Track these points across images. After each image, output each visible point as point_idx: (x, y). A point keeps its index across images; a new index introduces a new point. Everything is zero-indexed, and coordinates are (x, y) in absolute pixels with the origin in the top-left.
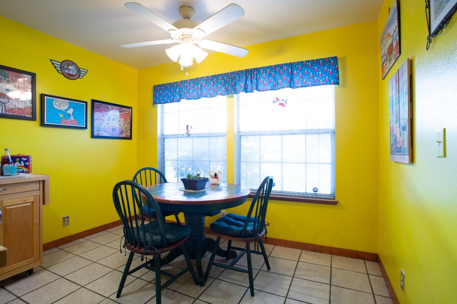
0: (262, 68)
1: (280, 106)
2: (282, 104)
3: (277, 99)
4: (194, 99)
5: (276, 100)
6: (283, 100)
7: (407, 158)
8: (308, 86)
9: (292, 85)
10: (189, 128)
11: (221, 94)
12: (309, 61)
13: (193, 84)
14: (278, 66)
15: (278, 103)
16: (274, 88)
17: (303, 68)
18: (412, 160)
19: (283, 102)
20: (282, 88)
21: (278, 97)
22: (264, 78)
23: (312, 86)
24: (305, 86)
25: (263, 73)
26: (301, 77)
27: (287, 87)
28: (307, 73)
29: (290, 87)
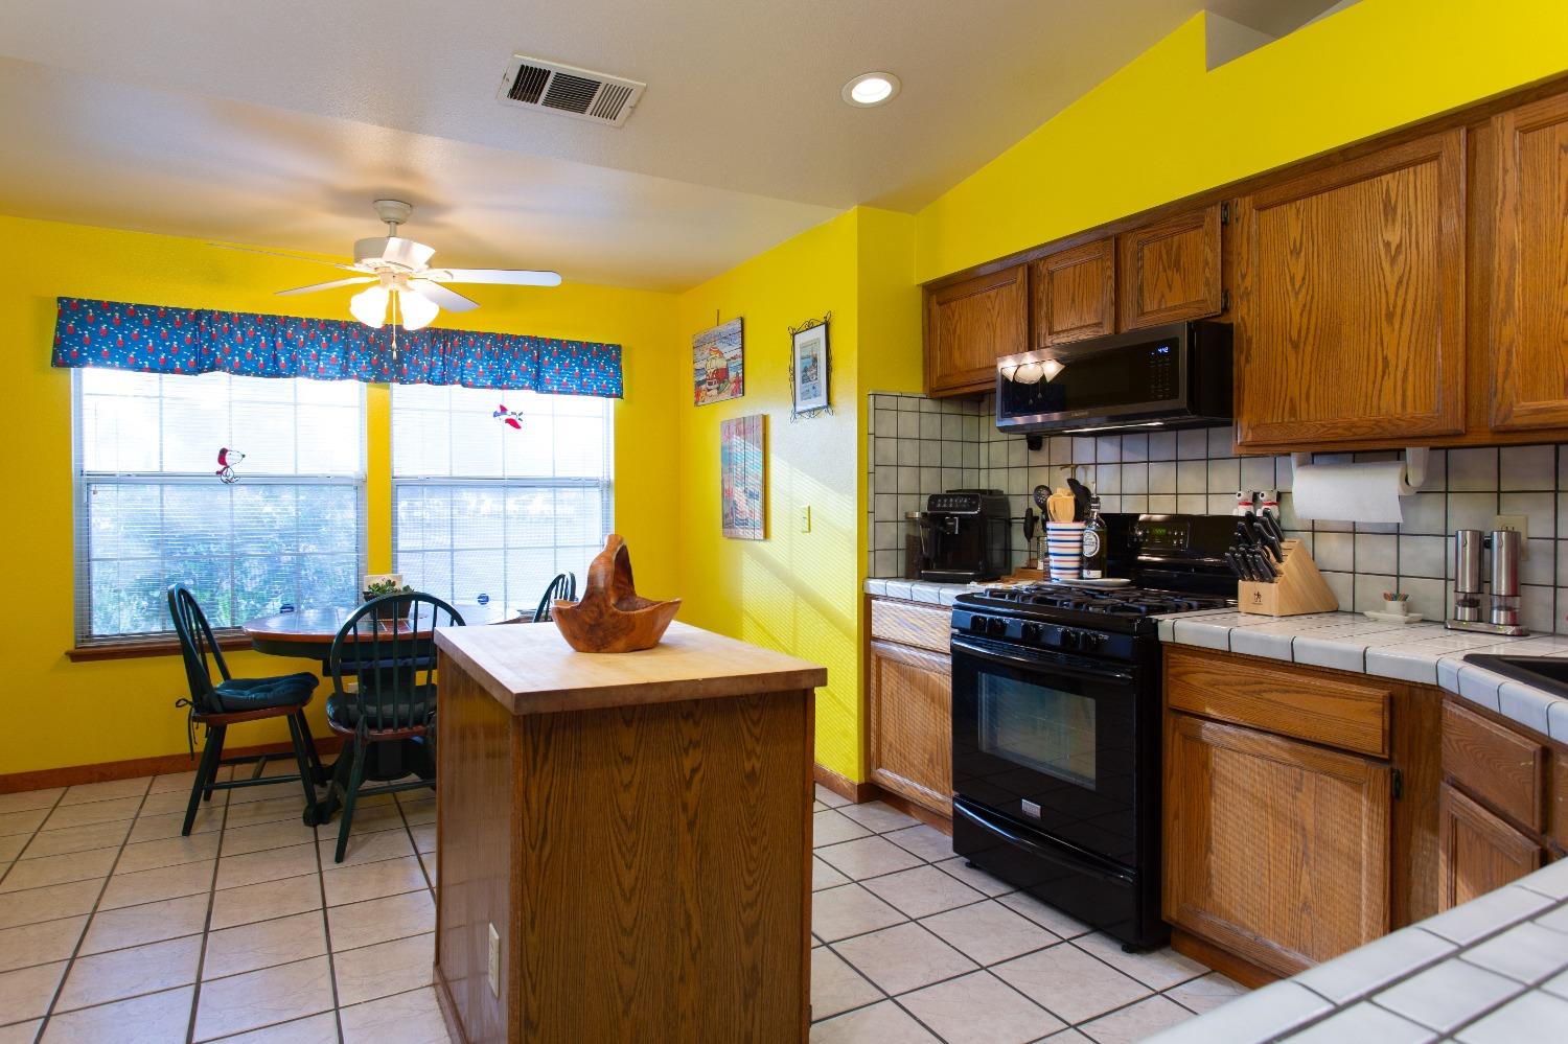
0: (471, 333)
1: (508, 426)
2: (513, 423)
3: (503, 409)
4: (256, 375)
5: (499, 411)
6: (513, 413)
7: (759, 533)
8: (570, 393)
9: (538, 384)
10: (228, 458)
11: (359, 378)
12: (573, 343)
13: (256, 330)
14: (511, 337)
15: (504, 417)
16: (499, 383)
17: (562, 353)
18: (766, 536)
19: (514, 417)
20: (519, 388)
21: (505, 406)
22: (479, 358)
23: (578, 393)
24: (565, 393)
25: (473, 346)
26: (559, 372)
27: (529, 388)
28: (568, 367)
29: (536, 389)
